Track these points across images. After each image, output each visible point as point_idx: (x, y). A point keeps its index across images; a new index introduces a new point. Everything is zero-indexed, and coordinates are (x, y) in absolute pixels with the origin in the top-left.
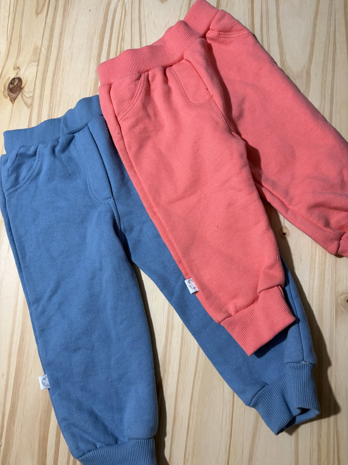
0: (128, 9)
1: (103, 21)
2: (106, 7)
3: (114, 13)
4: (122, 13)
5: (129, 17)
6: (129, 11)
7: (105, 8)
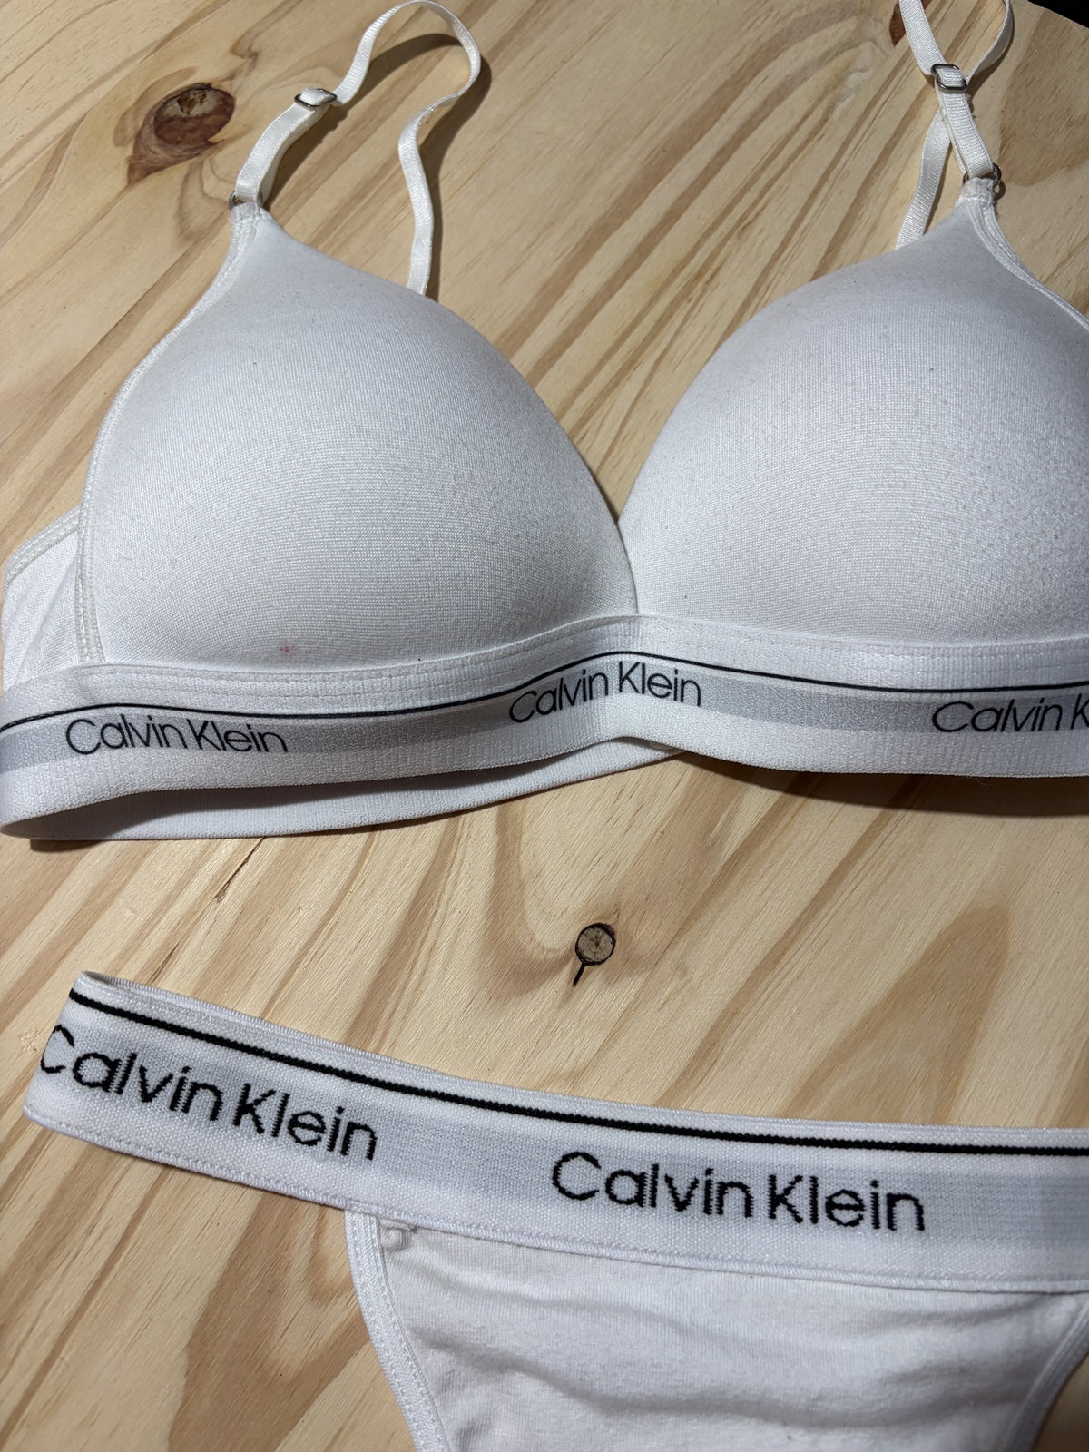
0: (840, 119)
1: (708, 101)
2: (753, 57)
3: (773, 93)
4: (805, 117)
5: (823, 152)
6: (839, 128)
7: (744, 57)
